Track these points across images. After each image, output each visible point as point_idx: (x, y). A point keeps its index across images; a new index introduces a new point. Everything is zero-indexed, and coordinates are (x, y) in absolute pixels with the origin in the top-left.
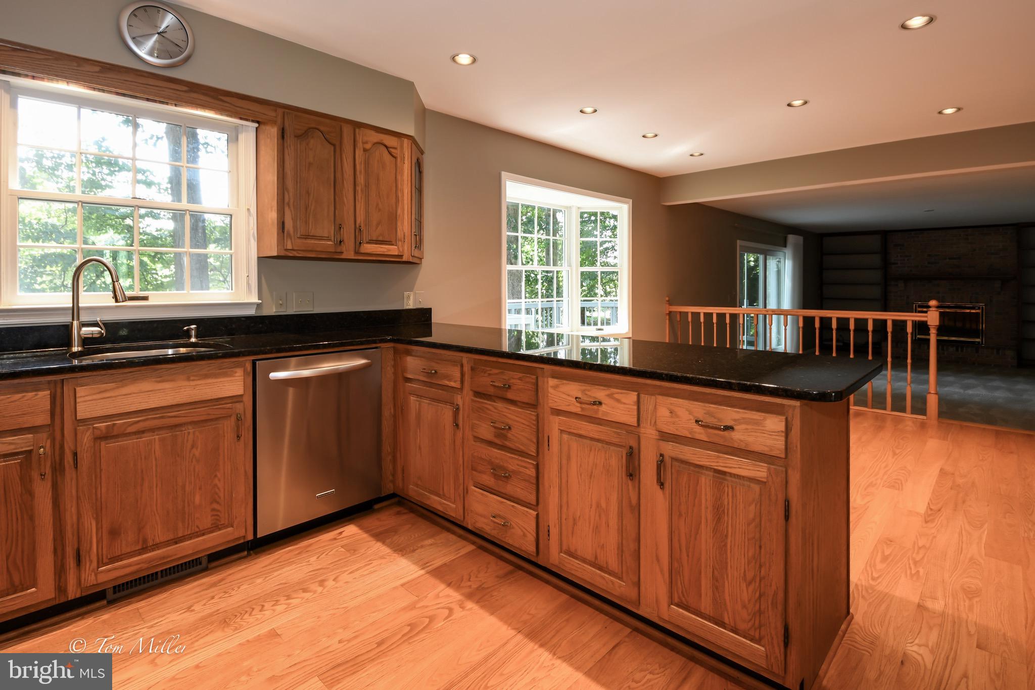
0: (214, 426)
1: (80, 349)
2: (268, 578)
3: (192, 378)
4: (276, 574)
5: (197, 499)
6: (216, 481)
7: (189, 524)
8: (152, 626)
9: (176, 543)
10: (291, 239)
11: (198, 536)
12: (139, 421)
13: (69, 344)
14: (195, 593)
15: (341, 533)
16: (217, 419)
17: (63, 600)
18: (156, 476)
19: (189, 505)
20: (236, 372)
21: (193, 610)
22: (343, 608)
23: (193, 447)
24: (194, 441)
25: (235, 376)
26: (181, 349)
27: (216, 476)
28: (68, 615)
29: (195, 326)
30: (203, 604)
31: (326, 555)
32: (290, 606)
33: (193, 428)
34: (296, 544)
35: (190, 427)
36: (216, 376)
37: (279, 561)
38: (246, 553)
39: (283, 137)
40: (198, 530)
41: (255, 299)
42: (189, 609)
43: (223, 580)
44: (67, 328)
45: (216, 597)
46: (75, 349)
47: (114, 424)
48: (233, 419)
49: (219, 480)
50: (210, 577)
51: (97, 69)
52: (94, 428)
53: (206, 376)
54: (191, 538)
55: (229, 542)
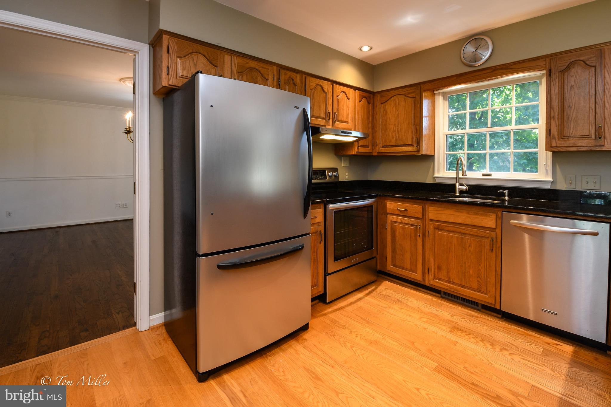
0: (480, 240)
1: (459, 195)
2: (490, 330)
3: (470, 213)
4: (496, 331)
5: (471, 272)
6: (480, 268)
7: (467, 281)
8: (437, 311)
9: (462, 287)
10: (555, 140)
11: (472, 290)
12: (448, 226)
13: (455, 192)
14: (463, 313)
15: (557, 345)
16: (483, 237)
17: (422, 283)
18: (454, 253)
19: (467, 273)
20: (491, 216)
21: (452, 317)
22: (490, 363)
23: (470, 246)
24: (470, 244)
25: (490, 217)
26: (495, 201)
27: (480, 265)
28: (428, 292)
29: (508, 191)
30: (458, 317)
31: (530, 344)
32: (477, 343)
33: (470, 237)
34: (526, 331)
35: (469, 236)
36: (482, 215)
37: (507, 329)
38: (500, 316)
39: (550, 75)
40: (470, 286)
41: (550, 179)
42: (452, 316)
43: (477, 317)
44: (454, 186)
45: (465, 320)
46: (458, 194)
47: (440, 225)
48: (490, 239)
49: (482, 268)
50: (476, 313)
51: (455, 78)
52: (434, 224)
53: (477, 214)
54: (468, 289)
55: (486, 302)
